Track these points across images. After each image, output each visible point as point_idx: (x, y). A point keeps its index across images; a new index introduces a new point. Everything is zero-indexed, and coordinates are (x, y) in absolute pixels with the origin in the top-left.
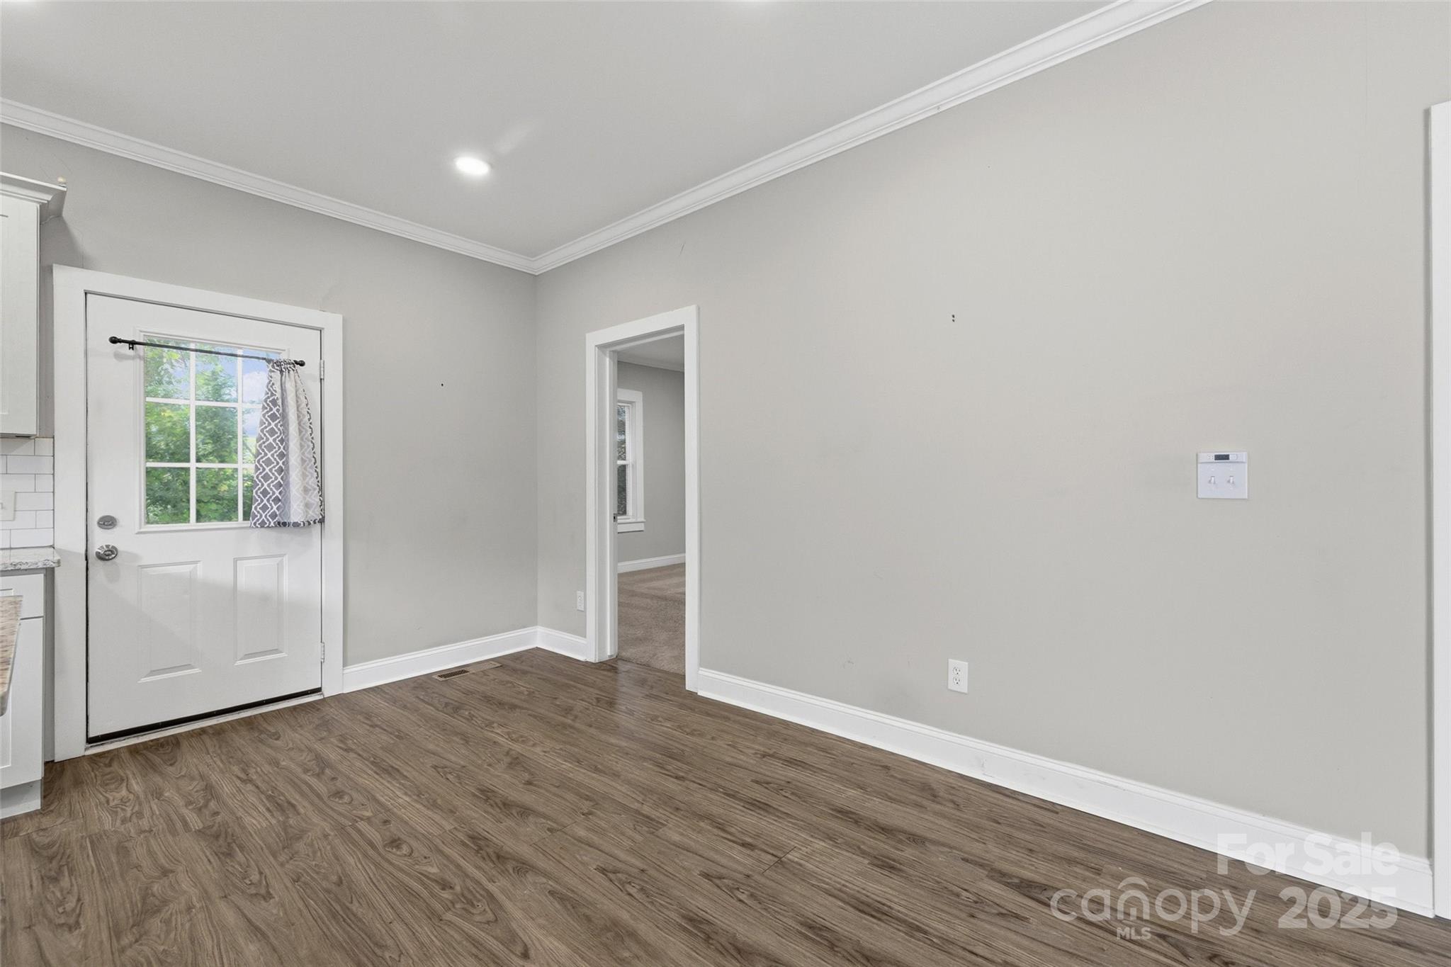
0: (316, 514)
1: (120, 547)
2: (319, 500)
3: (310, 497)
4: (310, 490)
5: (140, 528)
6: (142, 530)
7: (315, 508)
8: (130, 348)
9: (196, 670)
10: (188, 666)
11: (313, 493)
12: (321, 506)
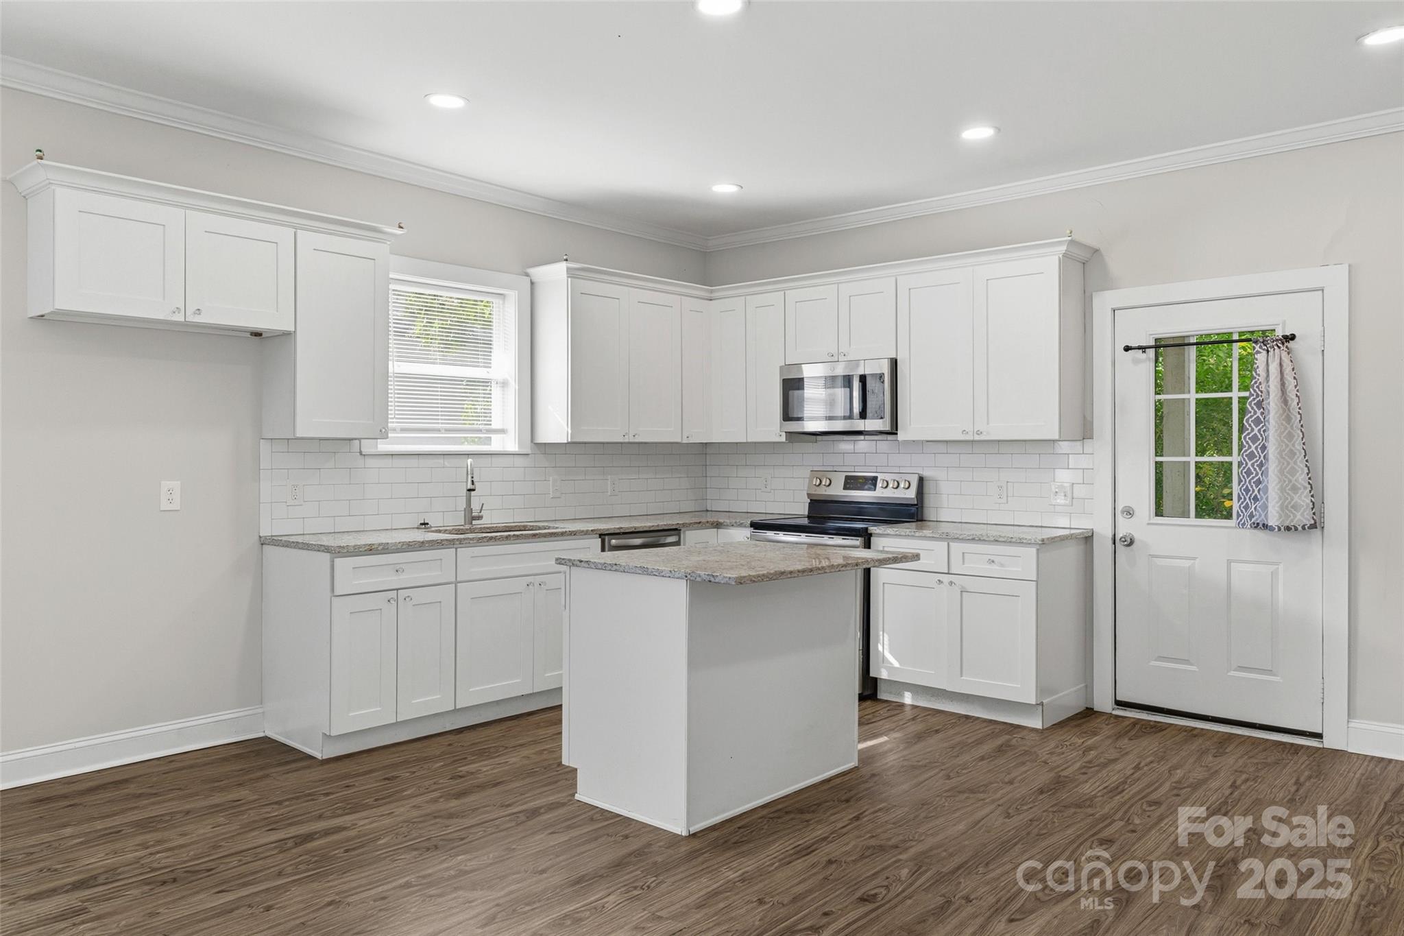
0: (1306, 519)
1: (1137, 536)
2: (1309, 501)
3: (1300, 496)
4: (1300, 489)
5: (1150, 519)
6: (1151, 522)
7: (1304, 511)
8: (1143, 352)
9: (1194, 668)
10: (1187, 662)
11: (1303, 492)
12: (1312, 509)
